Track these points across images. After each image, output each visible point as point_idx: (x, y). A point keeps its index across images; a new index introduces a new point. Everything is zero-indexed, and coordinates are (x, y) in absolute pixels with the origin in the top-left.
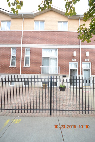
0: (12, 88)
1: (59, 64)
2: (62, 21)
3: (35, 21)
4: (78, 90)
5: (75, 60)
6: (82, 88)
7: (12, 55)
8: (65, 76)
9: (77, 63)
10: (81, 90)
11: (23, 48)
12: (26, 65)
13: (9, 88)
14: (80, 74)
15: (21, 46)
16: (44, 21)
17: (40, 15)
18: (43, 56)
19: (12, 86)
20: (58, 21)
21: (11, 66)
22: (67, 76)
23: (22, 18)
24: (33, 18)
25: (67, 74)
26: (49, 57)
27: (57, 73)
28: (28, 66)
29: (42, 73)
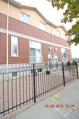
1: (43, 55)
2: (42, 23)
3: (21, 11)
4: (53, 72)
5: (51, 53)
6: (55, 71)
8: (47, 64)
9: (51, 55)
10: (55, 72)
11: (10, 35)
12: (13, 55)
15: (7, 32)
16: (30, 16)
17: (26, 8)
18: (30, 47)
20: (40, 21)
27: (42, 62)
29: (30, 62)
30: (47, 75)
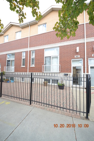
0: (23, 83)
1: (61, 62)
3: (38, 26)
5: (79, 57)
7: (23, 58)
8: (67, 75)
9: (81, 60)
11: (30, 51)
12: (32, 65)
13: (21, 83)
14: (85, 73)
15: (28, 49)
16: (46, 23)
18: (45, 56)
19: (23, 82)
21: (22, 66)
22: (68, 75)
23: (29, 26)
24: (37, 23)
25: (69, 72)
26: (51, 57)
27: (59, 71)
28: (33, 66)
29: (44, 71)
30: (59, 90)
